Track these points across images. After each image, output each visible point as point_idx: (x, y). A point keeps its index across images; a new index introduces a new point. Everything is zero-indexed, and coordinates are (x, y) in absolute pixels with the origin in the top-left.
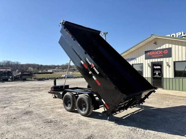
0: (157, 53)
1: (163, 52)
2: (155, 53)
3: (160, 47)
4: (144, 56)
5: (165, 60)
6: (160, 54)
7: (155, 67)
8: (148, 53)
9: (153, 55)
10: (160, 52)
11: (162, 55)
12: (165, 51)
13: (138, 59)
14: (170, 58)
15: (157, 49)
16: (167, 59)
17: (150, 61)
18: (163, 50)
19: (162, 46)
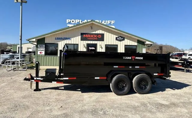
0: (92, 36)
1: (97, 36)
2: (91, 36)
3: (95, 32)
4: (80, 37)
5: (99, 43)
6: (95, 37)
7: (90, 48)
8: (84, 35)
9: (89, 37)
10: (95, 36)
11: (97, 39)
12: (99, 35)
13: (72, 39)
14: (103, 42)
15: (92, 33)
16: (101, 42)
17: (86, 42)
18: (98, 34)
19: (97, 31)
